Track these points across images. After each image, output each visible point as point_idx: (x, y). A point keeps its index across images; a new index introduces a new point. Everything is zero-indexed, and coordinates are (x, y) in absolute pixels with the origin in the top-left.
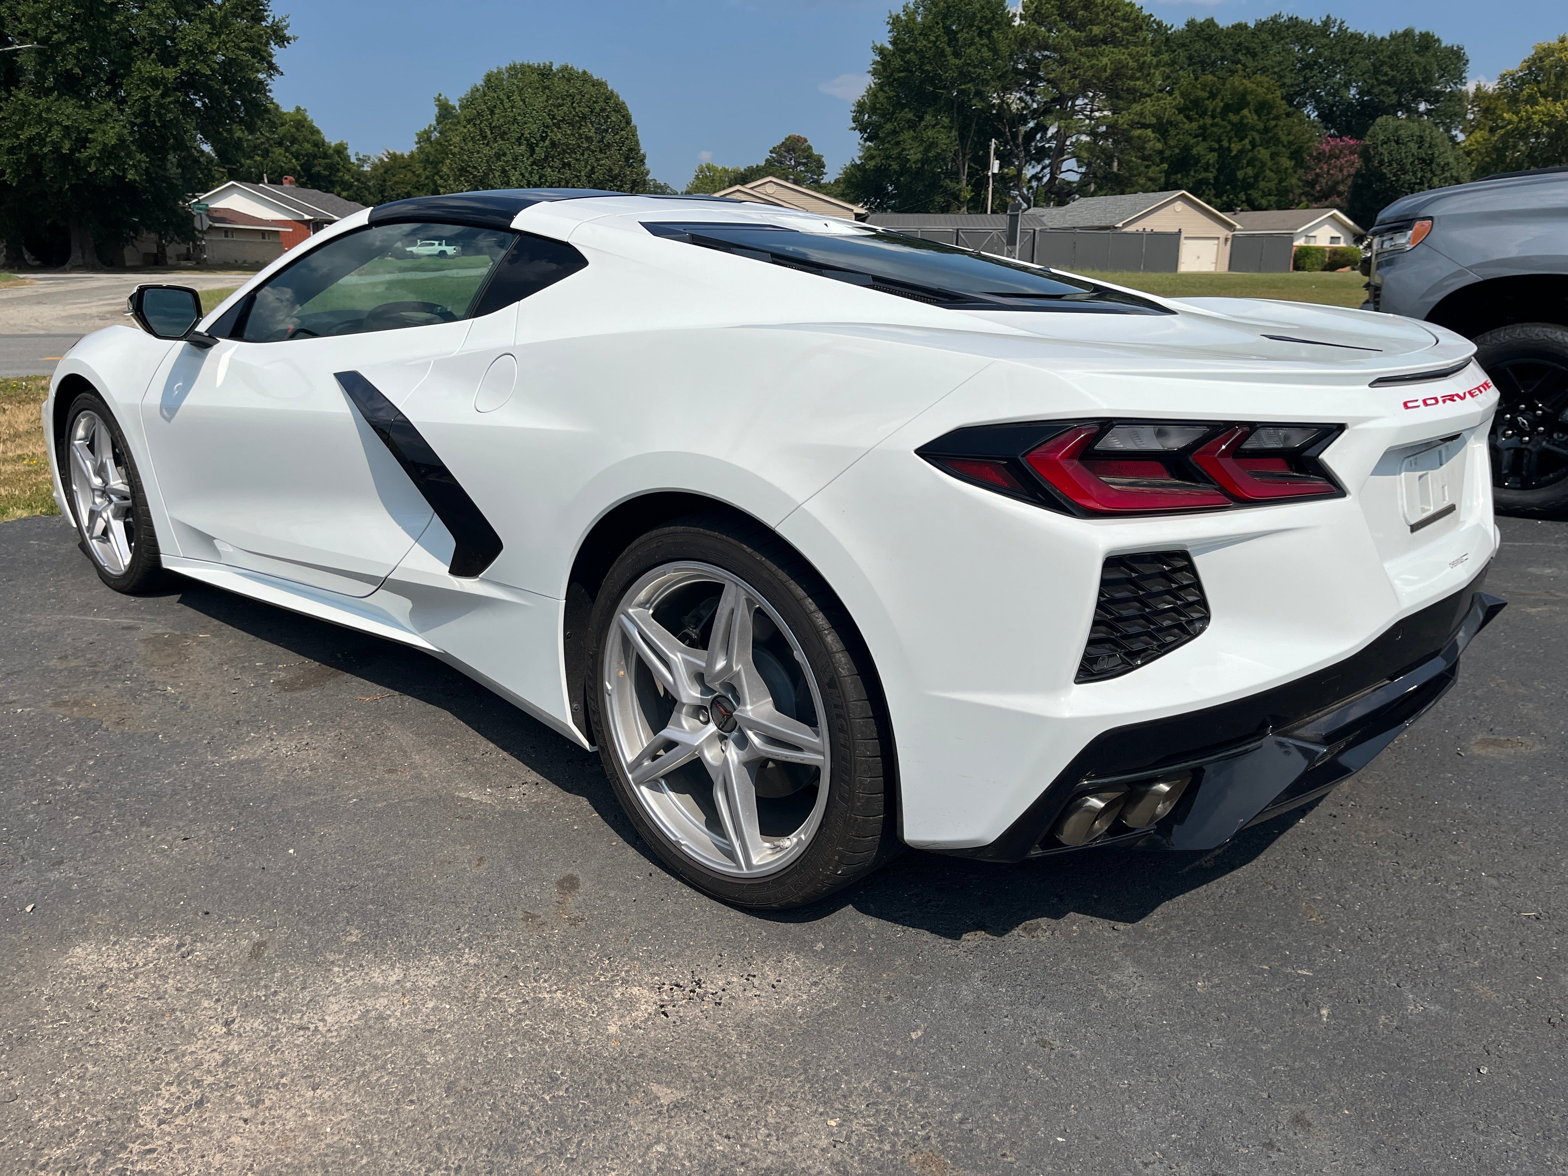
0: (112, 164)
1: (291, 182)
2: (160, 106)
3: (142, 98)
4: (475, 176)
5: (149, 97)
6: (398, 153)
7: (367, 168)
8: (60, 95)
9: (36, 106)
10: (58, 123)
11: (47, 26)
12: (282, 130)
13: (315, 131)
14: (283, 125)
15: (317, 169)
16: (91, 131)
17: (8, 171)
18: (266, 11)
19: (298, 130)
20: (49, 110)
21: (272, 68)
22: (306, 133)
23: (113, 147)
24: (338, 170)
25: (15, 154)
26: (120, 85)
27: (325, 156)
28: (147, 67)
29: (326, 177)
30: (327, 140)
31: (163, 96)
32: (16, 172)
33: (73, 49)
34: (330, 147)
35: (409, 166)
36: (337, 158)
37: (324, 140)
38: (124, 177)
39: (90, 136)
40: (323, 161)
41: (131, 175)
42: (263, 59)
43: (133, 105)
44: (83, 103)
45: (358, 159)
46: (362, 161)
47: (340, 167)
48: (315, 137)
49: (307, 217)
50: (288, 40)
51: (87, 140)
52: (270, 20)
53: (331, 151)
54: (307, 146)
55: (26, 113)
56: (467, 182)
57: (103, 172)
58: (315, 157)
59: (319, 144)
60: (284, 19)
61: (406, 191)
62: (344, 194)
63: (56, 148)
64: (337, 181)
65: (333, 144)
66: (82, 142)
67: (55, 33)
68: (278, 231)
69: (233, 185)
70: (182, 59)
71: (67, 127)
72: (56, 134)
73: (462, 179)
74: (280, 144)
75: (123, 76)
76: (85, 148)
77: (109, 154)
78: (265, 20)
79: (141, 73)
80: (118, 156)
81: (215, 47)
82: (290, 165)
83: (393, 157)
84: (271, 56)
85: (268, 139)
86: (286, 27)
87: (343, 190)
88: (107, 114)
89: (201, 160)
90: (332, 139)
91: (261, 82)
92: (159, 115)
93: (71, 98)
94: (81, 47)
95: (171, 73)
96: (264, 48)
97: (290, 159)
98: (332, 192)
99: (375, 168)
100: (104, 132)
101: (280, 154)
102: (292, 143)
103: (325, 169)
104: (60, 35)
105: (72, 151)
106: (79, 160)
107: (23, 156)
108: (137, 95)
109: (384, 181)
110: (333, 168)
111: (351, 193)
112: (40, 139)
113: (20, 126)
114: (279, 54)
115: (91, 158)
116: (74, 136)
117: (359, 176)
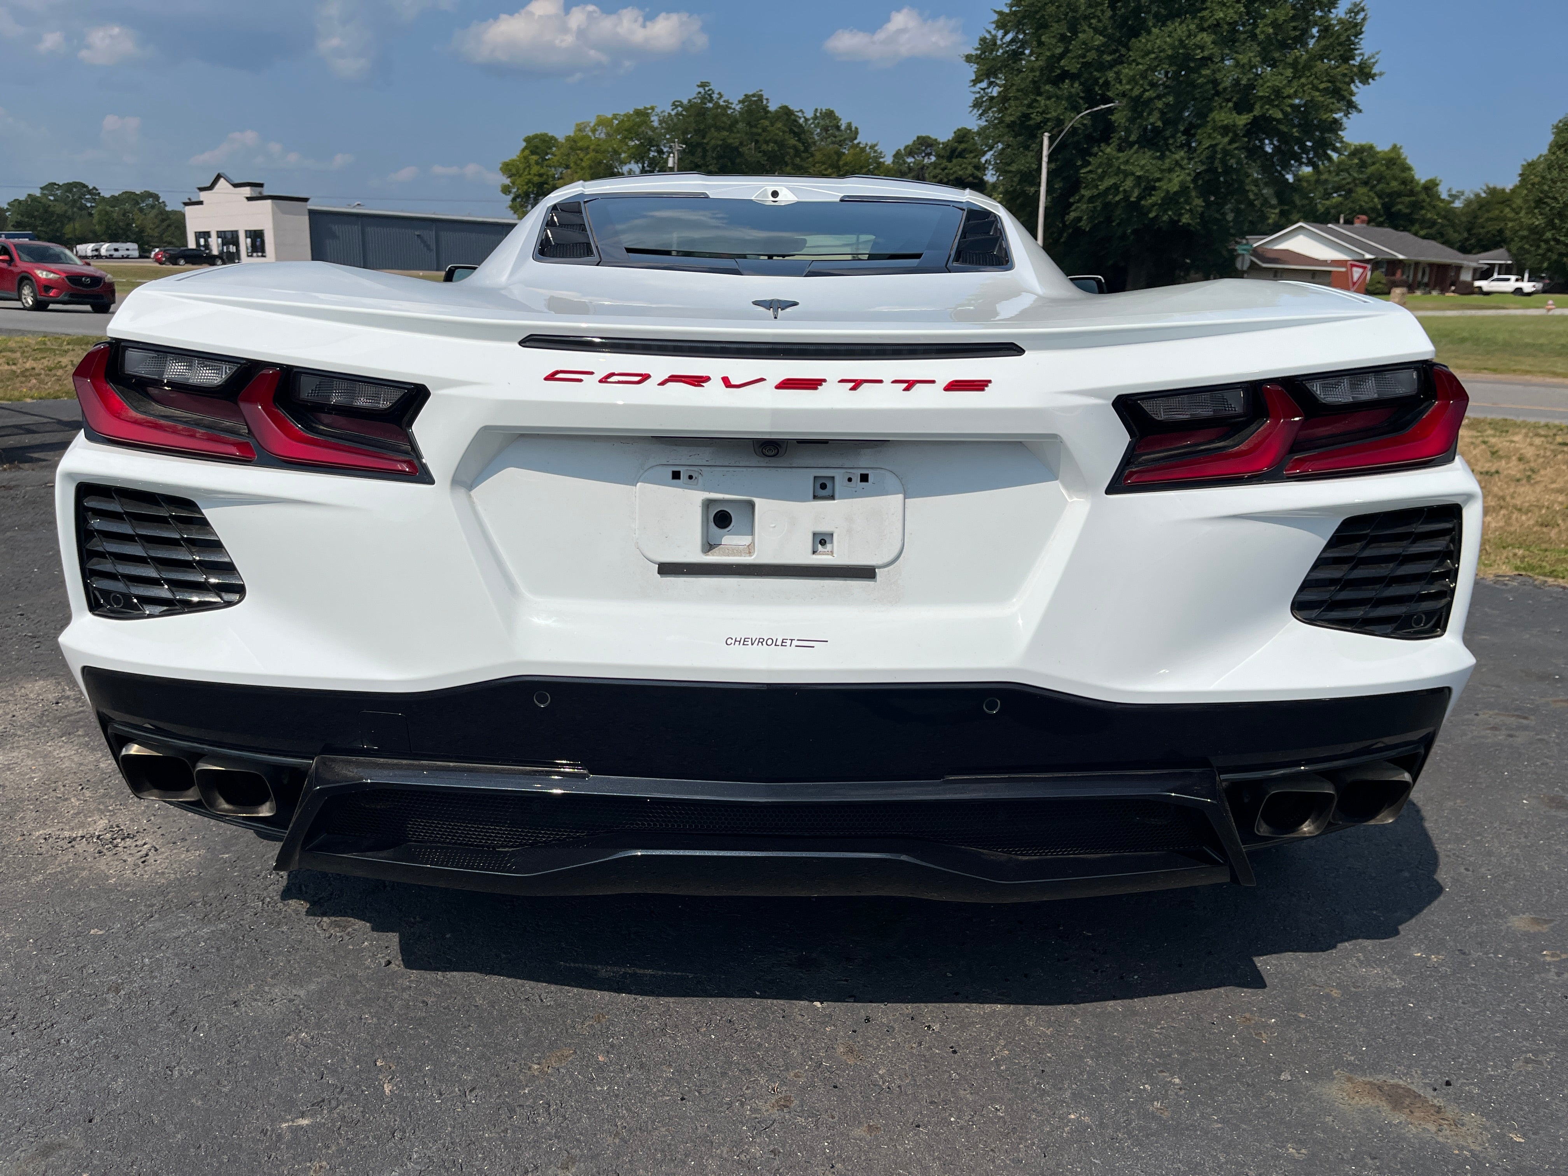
0: (1171, 209)
1: (1363, 222)
2: (1226, 153)
3: (1211, 146)
4: (1552, 208)
5: (1216, 145)
6: (1499, 186)
7: (1458, 204)
8: (1140, 148)
9: (1118, 158)
10: (1133, 174)
11: (1142, 86)
12: (1371, 169)
13: (1407, 169)
14: (1374, 163)
15: (1400, 207)
16: (1159, 180)
17: (1085, 217)
18: (1356, 49)
19: (1388, 168)
20: (1127, 162)
21: (1351, 106)
22: (1396, 171)
23: (1175, 193)
24: (1422, 208)
25: (1092, 203)
26: (1194, 135)
27: (1412, 193)
28: (1223, 116)
29: (1406, 215)
30: (1417, 177)
31: (1231, 142)
32: (1091, 219)
33: (1159, 104)
34: (1418, 184)
35: (1509, 200)
36: (1423, 196)
37: (1413, 177)
38: (1179, 221)
39: (1157, 184)
40: (1407, 199)
41: (1185, 219)
42: (1343, 98)
43: (1202, 153)
44: (1158, 154)
45: (1450, 196)
46: (1454, 197)
47: (1424, 204)
48: (1404, 175)
49: (1368, 256)
50: (1373, 77)
51: (1154, 188)
52: (1358, 59)
53: (1419, 189)
54: (1394, 184)
55: (1110, 165)
56: (1541, 214)
57: (1162, 216)
58: (1399, 194)
59: (1408, 181)
60: (1373, 57)
61: (1498, 228)
62: (1422, 233)
63: (1126, 198)
64: (1418, 220)
65: (1423, 181)
66: (1150, 189)
67: (1148, 91)
68: (1330, 272)
69: (1301, 227)
70: (1257, 106)
71: (1139, 177)
72: (1129, 183)
73: (1536, 211)
74: (1366, 183)
75: (1198, 126)
76: (1150, 195)
77: (1171, 200)
78: (1354, 59)
79: (1214, 122)
80: (1177, 203)
81: (1292, 91)
82: (1371, 205)
83: (1492, 192)
84: (1352, 94)
85: (1355, 179)
86: (1374, 64)
87: (1422, 229)
88: (1177, 163)
89: (1256, 202)
90: (1421, 176)
91: (1335, 121)
92: (1223, 162)
93: (1150, 149)
94: (1167, 101)
95: (1243, 120)
96: (1345, 87)
97: (1373, 198)
98: (1409, 231)
99: (1469, 203)
100: (1170, 180)
101: (1363, 194)
102: (1379, 181)
103: (1407, 207)
104: (1151, 92)
105: (1140, 198)
106: (1144, 206)
107: (1098, 204)
108: (1207, 143)
109: (1476, 217)
110: (1416, 206)
111: (1433, 231)
112: (1115, 187)
113: (1101, 178)
114: (1361, 93)
115: (1153, 205)
116: (1143, 185)
117: (1449, 214)
